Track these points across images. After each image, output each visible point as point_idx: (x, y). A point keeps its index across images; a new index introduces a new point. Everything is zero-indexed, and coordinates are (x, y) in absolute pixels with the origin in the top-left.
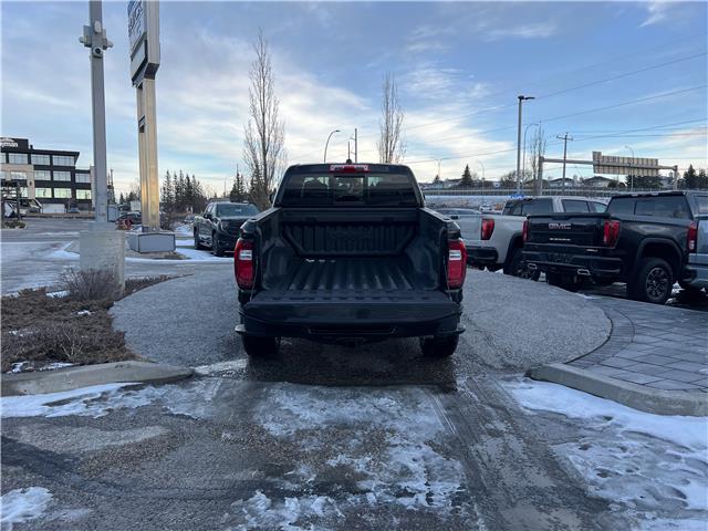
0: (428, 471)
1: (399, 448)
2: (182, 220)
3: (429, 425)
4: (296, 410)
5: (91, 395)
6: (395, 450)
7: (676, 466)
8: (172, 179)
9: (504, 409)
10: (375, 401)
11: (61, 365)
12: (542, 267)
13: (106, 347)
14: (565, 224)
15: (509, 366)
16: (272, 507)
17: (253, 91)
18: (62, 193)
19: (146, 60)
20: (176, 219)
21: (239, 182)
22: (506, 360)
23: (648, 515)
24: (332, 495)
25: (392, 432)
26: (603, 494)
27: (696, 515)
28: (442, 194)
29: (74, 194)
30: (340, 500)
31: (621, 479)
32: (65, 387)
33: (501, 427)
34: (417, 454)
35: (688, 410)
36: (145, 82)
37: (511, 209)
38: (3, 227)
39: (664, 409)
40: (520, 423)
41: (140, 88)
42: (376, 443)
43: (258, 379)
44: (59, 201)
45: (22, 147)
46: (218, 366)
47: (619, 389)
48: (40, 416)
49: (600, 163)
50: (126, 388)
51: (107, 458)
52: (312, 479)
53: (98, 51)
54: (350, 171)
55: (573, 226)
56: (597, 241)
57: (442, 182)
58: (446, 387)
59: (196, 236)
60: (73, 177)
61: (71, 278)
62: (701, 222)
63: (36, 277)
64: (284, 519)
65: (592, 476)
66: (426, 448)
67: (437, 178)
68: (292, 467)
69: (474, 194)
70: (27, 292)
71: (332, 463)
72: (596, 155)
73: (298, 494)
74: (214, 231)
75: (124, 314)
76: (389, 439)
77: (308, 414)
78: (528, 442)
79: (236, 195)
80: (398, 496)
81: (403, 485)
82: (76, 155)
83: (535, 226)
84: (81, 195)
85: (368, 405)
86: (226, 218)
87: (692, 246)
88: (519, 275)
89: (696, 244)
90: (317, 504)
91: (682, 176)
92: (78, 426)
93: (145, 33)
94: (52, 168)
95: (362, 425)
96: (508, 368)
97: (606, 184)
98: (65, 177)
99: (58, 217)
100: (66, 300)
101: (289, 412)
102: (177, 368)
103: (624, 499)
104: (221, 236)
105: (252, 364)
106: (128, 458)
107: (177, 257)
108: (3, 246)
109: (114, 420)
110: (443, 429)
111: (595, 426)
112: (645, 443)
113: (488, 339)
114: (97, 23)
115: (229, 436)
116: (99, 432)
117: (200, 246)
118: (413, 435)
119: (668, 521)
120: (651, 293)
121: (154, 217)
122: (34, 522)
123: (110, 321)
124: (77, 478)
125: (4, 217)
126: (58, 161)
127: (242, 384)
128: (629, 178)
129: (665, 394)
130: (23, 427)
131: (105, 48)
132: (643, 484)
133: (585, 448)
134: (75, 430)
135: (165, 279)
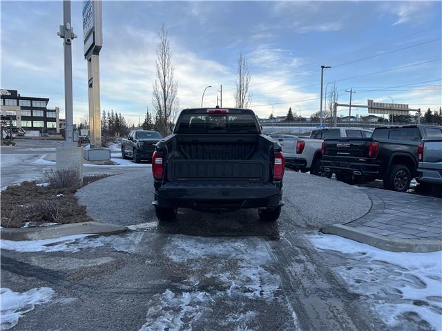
0: (261, 280)
1: (245, 268)
2: (113, 141)
3: (263, 257)
4: (187, 249)
5: (69, 240)
6: (243, 269)
7: (399, 278)
8: (107, 116)
9: (305, 249)
10: (232, 244)
11: (51, 224)
12: (333, 170)
13: (76, 214)
14: (346, 144)
15: (311, 226)
16: (175, 297)
17: (158, 62)
18: (38, 124)
19: (94, 43)
20: (109, 140)
21: (148, 118)
22: (309, 223)
23: (380, 301)
24: (208, 291)
25: (242, 260)
26: (356, 291)
27: (407, 302)
28: (274, 126)
29: (45, 124)
30: (213, 293)
31: (367, 284)
32: (54, 236)
33: (303, 258)
34: (255, 271)
35: (409, 249)
36: (93, 57)
37: (315, 135)
38: (2, 145)
39: (395, 248)
40: (314, 256)
41: (90, 60)
42: (233, 266)
43: (165, 232)
44: (36, 129)
45: (14, 95)
46: (141, 226)
47: (371, 237)
48: (42, 252)
49: (372, 107)
50: (89, 237)
51: (83, 273)
52: (197, 284)
53: (68, 40)
54: (218, 112)
55: (351, 145)
56: (365, 155)
57: (274, 118)
58: (273, 237)
59: (123, 151)
60: (45, 114)
61: (51, 175)
62: (425, 143)
63: (27, 175)
64: (183, 303)
65: (352, 282)
66: (260, 269)
67: (272, 115)
68: (186, 278)
69: (294, 125)
70: (25, 183)
71: (208, 276)
72: (370, 102)
73: (190, 291)
74: (134, 148)
75: (84, 196)
76: (240, 264)
77: (194, 251)
78: (317, 266)
79: (147, 125)
80: (245, 292)
81: (247, 287)
82: (47, 100)
83: (329, 145)
84: (50, 125)
85: (228, 247)
86: (141, 140)
87: (420, 158)
88: (320, 175)
89: (422, 156)
90: (200, 296)
91: (423, 115)
92: (64, 257)
93: (93, 27)
94: (32, 108)
95: (225, 257)
96: (310, 227)
97: (376, 120)
98: (40, 114)
99: (36, 139)
100: (48, 188)
101: (183, 250)
102: (117, 226)
103: (368, 294)
104: (139, 151)
105: (160, 224)
106: (95, 273)
107: (112, 163)
108: (2, 156)
109: (84, 254)
110: (271, 259)
111: (356, 258)
112: (383, 266)
113: (299, 211)
114: (68, 24)
115: (149, 262)
116: (76, 260)
117: (125, 157)
118: (253, 262)
119: (391, 304)
120: (397, 185)
121: (98, 139)
122: (46, 304)
123: (76, 200)
124: (67, 283)
125: (2, 139)
126: (36, 104)
127: (155, 235)
128: (391, 116)
129: (396, 240)
130: (33, 257)
131: (72, 38)
132: (379, 287)
133: (349, 269)
134: (62, 259)
135: (106, 176)
